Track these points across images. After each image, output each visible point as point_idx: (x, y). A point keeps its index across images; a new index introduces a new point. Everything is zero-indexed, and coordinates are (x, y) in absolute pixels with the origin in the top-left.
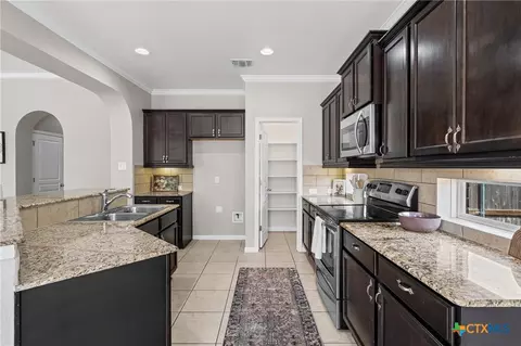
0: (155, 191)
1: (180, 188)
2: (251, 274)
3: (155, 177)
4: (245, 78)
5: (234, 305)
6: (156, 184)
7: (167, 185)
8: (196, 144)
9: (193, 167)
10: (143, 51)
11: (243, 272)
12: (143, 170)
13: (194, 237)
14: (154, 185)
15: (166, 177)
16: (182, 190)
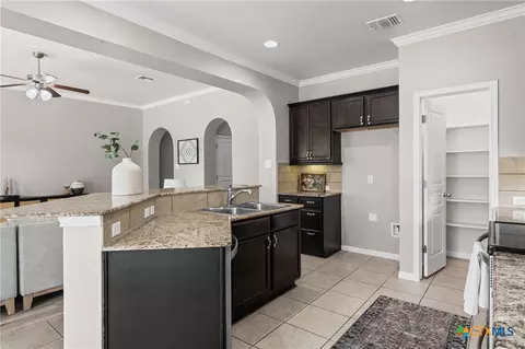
0: (302, 190)
1: (327, 188)
2: (391, 307)
3: (302, 175)
4: (397, 41)
5: (347, 335)
6: (303, 184)
7: (314, 185)
8: (345, 137)
9: (342, 164)
10: (271, 44)
11: (382, 302)
12: (289, 168)
13: (344, 248)
14: (302, 184)
15: (313, 176)
16: (330, 190)
